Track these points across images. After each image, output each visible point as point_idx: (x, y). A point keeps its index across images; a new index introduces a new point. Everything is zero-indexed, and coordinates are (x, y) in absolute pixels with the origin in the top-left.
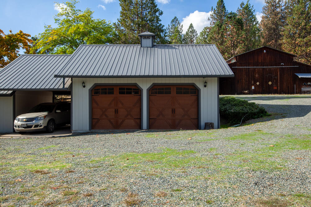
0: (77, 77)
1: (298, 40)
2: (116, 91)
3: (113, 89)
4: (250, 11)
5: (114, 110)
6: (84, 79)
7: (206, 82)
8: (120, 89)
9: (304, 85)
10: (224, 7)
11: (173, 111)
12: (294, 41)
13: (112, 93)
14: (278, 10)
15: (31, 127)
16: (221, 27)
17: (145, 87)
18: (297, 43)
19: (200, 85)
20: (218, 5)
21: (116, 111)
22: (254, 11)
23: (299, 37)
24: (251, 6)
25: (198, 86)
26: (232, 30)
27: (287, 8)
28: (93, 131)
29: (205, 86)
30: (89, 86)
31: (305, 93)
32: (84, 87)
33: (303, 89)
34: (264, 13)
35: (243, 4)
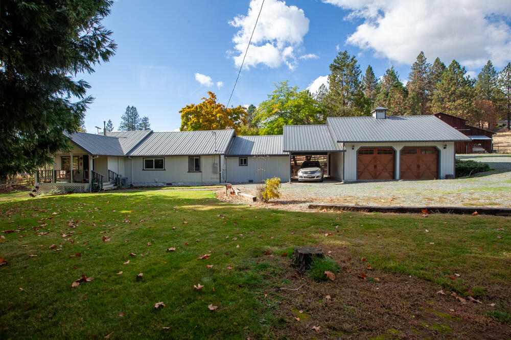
0: (347, 142)
1: (448, 104)
2: (376, 152)
3: (373, 151)
4: (395, 77)
5: (373, 166)
6: (353, 144)
7: (446, 145)
8: (378, 150)
9: (476, 146)
10: (373, 74)
11: (418, 166)
12: (444, 105)
13: (373, 153)
14: (424, 75)
15: (314, 177)
16: (387, 95)
17: (398, 149)
18: (447, 107)
19: (440, 147)
20: (367, 72)
21: (375, 167)
22: (398, 76)
23: (449, 102)
24: (396, 72)
25: (439, 148)
26: (400, 97)
27: (432, 74)
28: (359, 180)
29: (445, 148)
30: (357, 148)
31: (476, 152)
32: (353, 149)
33: (474, 149)
34: (410, 78)
35: (388, 70)
